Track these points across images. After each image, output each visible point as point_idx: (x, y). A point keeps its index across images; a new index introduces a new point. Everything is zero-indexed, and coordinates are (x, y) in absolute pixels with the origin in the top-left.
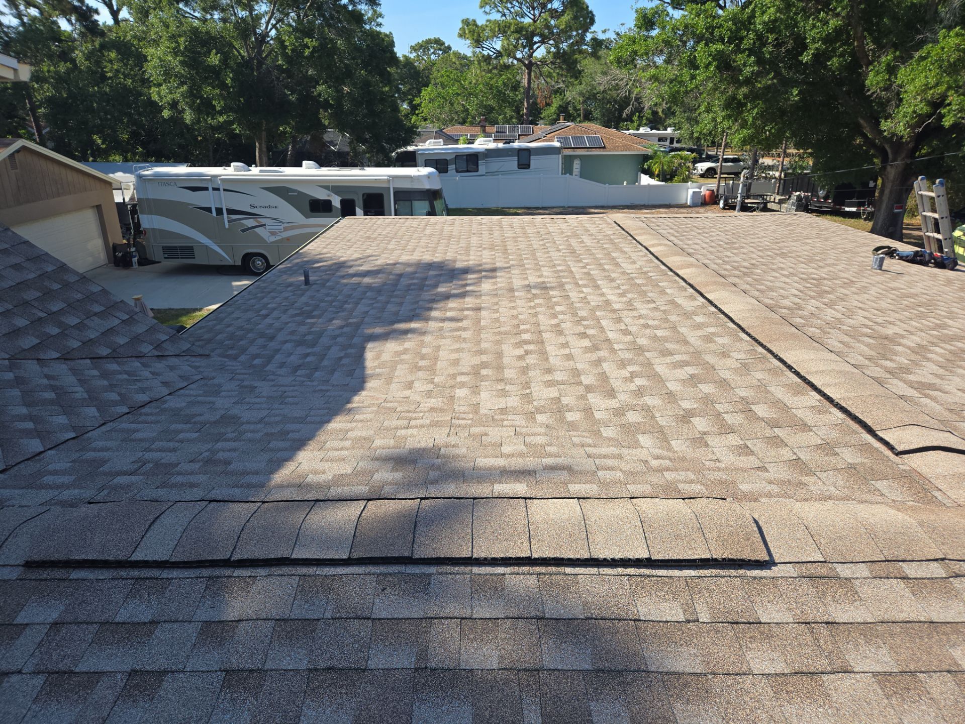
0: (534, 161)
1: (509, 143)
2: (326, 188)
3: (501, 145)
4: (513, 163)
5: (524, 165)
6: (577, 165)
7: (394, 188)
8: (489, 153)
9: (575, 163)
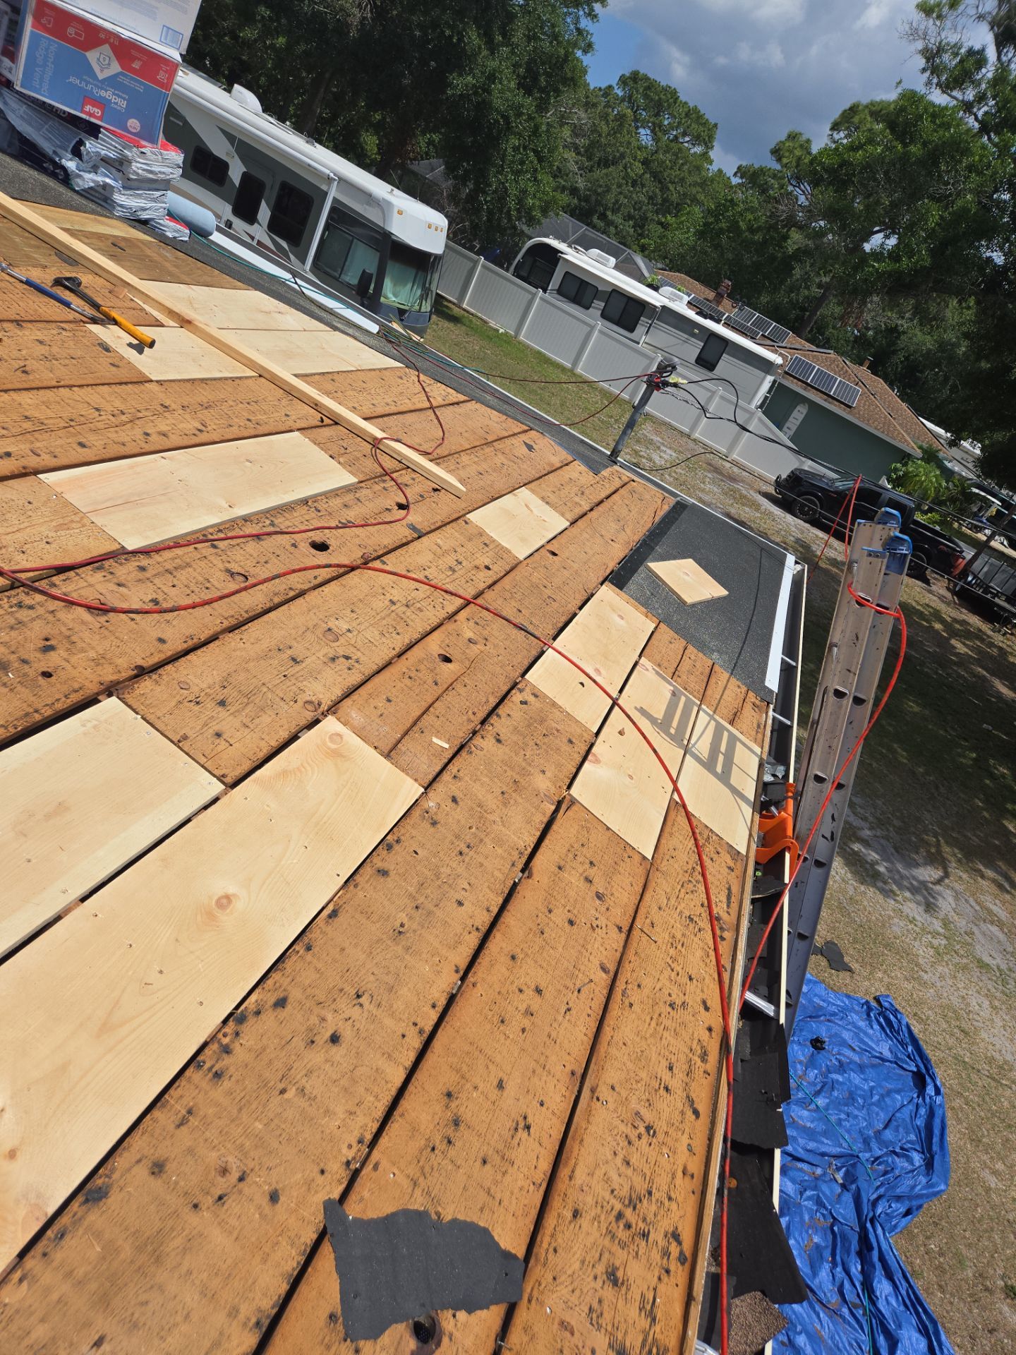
0: (726, 365)
1: (705, 317)
2: (231, 138)
3: (691, 314)
4: (694, 348)
5: (706, 362)
6: (798, 415)
7: (335, 199)
8: (667, 315)
9: (798, 408)
